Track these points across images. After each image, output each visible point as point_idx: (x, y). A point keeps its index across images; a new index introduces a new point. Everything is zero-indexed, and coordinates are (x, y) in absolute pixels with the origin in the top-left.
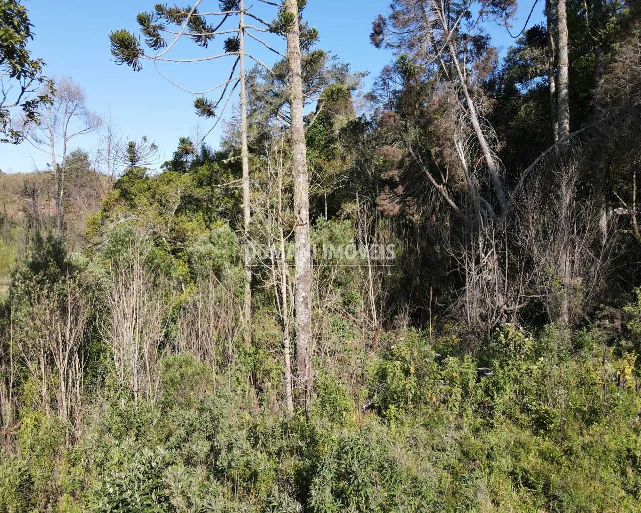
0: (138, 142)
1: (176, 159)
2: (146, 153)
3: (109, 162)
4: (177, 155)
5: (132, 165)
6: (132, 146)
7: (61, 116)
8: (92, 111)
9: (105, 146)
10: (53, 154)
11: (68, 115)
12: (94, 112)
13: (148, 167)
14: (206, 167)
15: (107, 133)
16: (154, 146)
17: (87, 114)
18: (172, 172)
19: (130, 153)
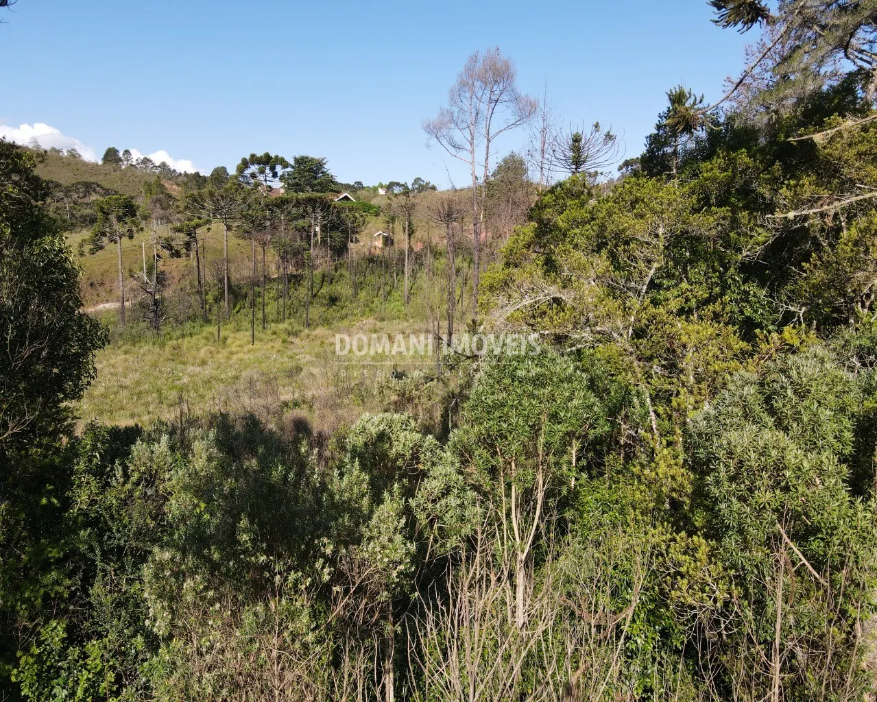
0: (586, 132)
1: (650, 151)
2: (597, 149)
3: (542, 169)
4: (655, 142)
5: (576, 169)
6: (576, 140)
7: (484, 107)
8: (523, 95)
9: (538, 145)
10: (472, 163)
11: (493, 105)
12: (527, 96)
13: (599, 170)
14: (718, 161)
15: (541, 122)
16: (609, 137)
17: (516, 99)
18: (642, 181)
19: (574, 152)
